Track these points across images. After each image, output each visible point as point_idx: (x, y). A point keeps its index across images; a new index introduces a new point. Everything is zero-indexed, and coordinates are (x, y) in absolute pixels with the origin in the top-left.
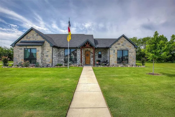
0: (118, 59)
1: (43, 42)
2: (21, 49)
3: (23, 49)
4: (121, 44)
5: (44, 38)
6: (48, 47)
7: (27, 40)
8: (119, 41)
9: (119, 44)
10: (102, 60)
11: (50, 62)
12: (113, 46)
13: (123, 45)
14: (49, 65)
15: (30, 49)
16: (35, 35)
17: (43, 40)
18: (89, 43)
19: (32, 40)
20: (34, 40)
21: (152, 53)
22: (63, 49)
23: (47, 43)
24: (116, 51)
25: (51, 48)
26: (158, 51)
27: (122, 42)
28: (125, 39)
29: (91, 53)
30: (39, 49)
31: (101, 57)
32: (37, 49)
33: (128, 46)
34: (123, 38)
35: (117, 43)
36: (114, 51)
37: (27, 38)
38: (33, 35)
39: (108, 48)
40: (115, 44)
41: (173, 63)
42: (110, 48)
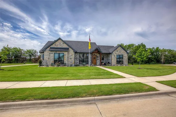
0: (117, 61)
1: (68, 49)
2: (52, 53)
3: (53, 53)
4: (119, 51)
5: (68, 46)
6: (71, 52)
7: (56, 47)
8: (117, 49)
9: (117, 51)
10: (104, 61)
11: (73, 63)
12: (114, 52)
13: (120, 52)
14: (72, 65)
15: (59, 53)
16: (62, 43)
17: (68, 47)
18: (97, 50)
19: (59, 46)
20: (61, 47)
21: (139, 58)
22: (78, 54)
23: (71, 49)
24: (116, 56)
25: (73, 53)
26: (142, 57)
27: (119, 50)
28: (121, 48)
29: (97, 57)
30: (66, 53)
31: (104, 60)
32: (65, 54)
33: (123, 52)
34: (120, 47)
35: (116, 50)
36: (115, 55)
37: (55, 45)
38: (60, 43)
39: (110, 53)
40: (115, 51)
41: (150, 64)
42: (112, 54)
